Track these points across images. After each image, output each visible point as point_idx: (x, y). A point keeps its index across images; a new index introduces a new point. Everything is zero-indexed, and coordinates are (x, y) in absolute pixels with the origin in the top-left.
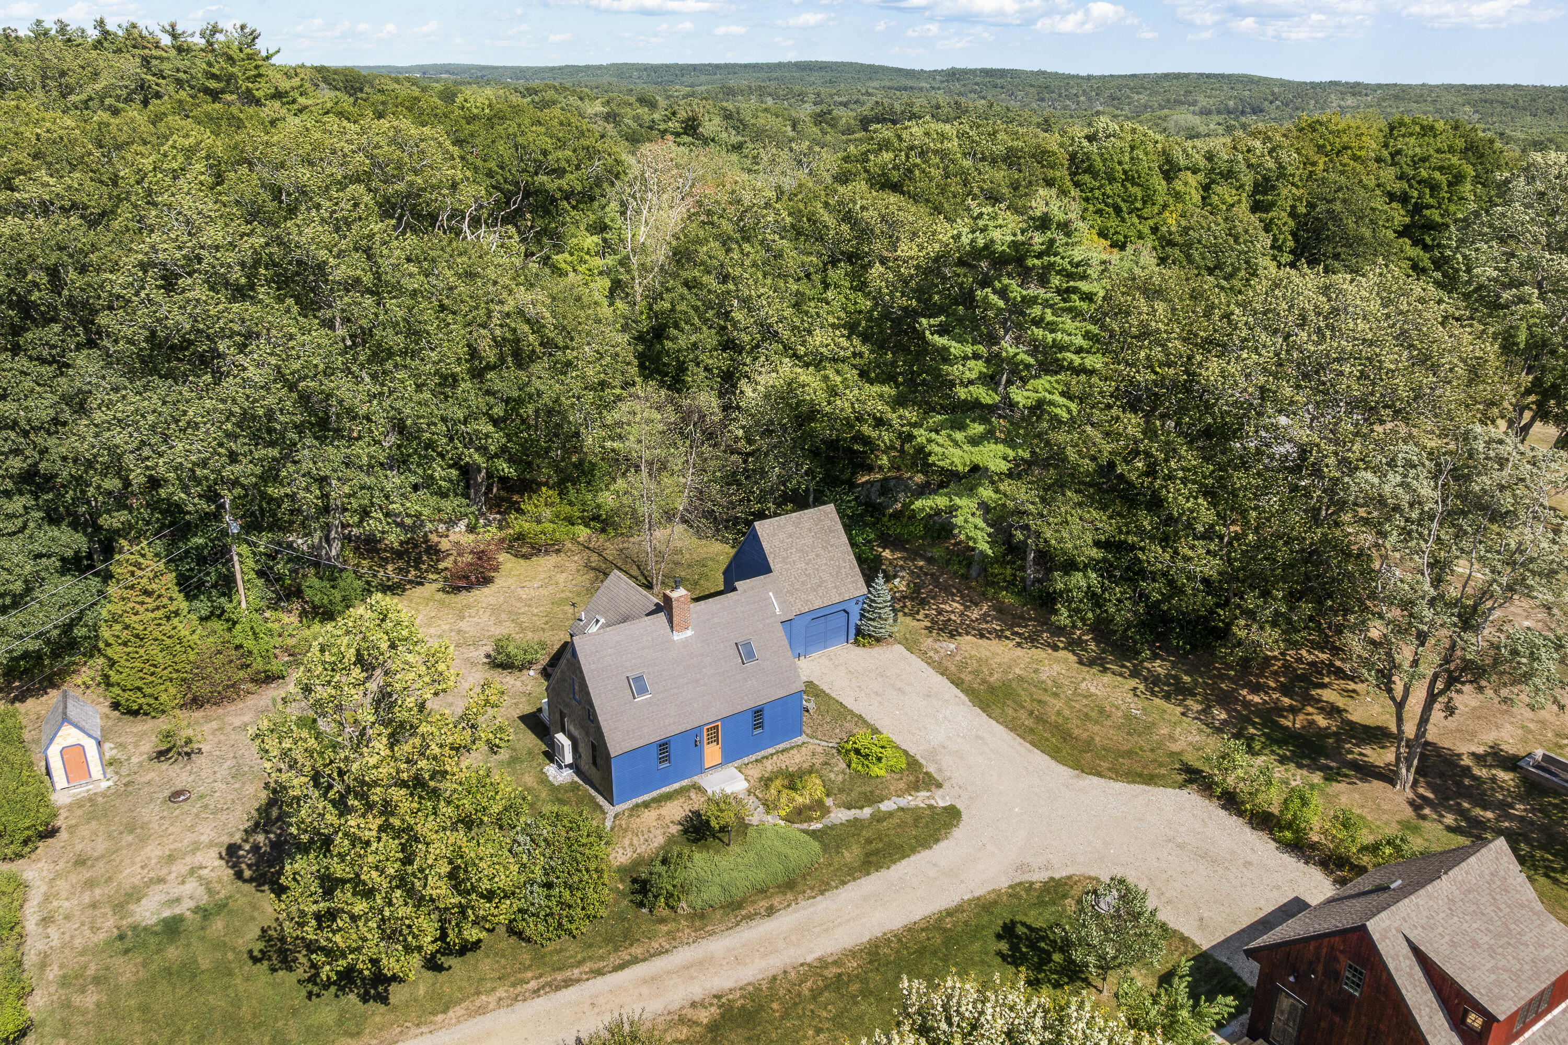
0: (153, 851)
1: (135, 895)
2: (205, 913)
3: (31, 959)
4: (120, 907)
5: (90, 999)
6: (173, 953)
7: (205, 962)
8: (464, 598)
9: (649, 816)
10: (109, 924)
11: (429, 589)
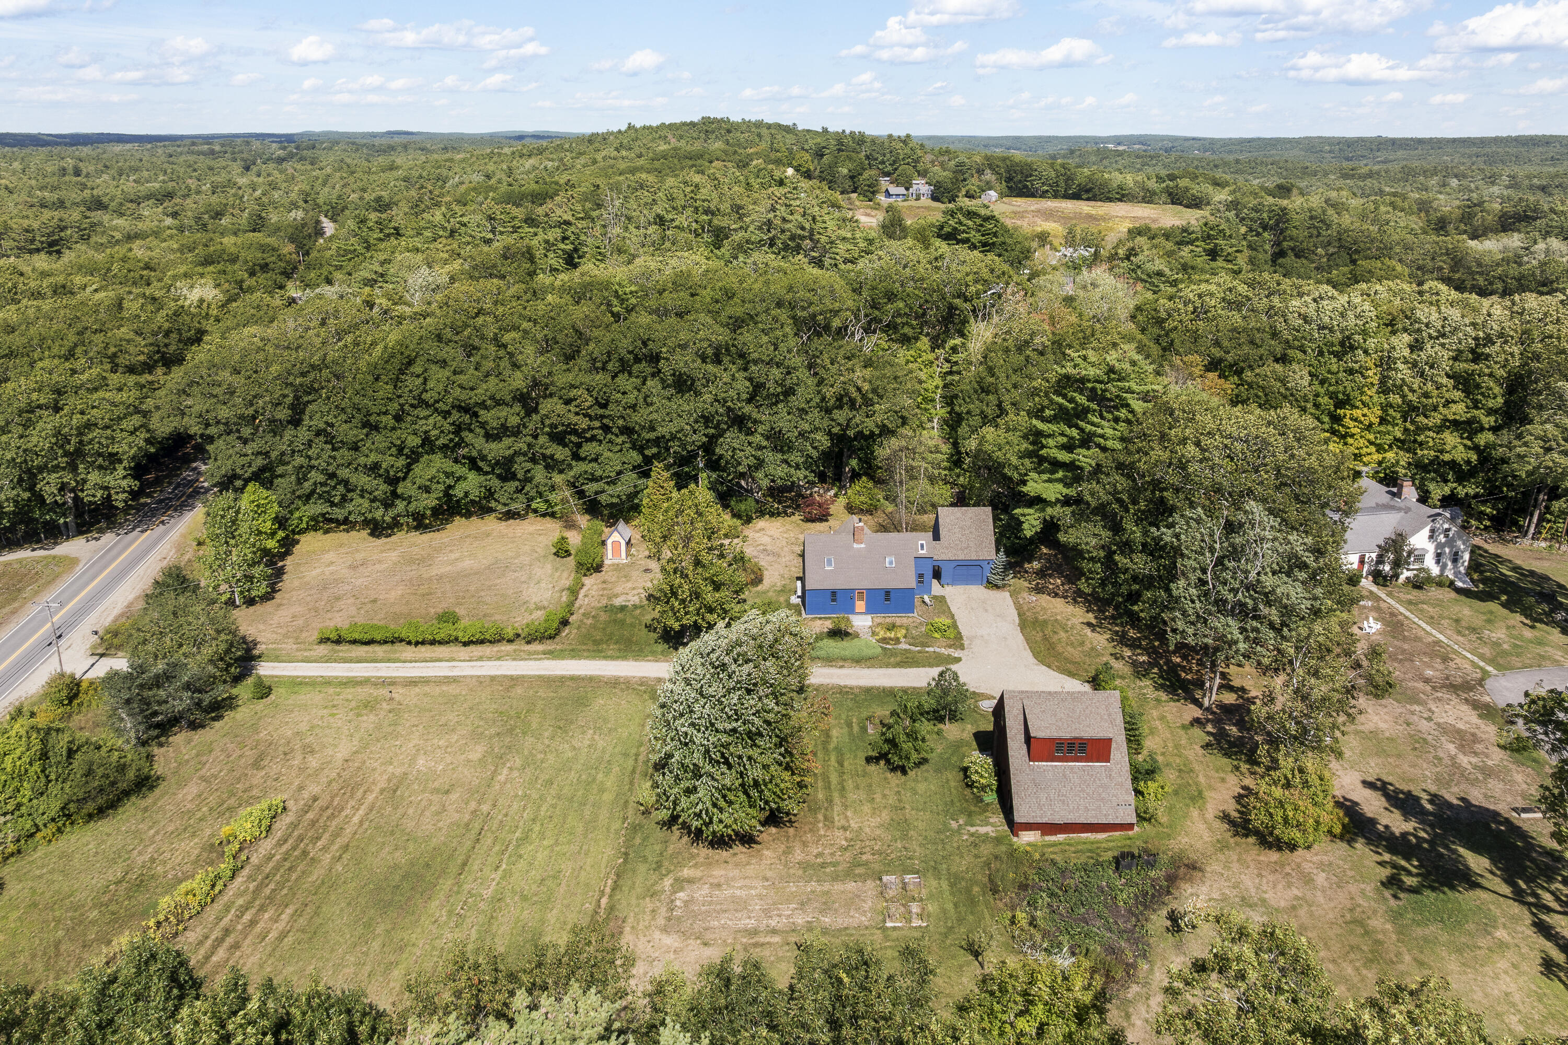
0: (629, 585)
1: (616, 596)
2: (635, 607)
3: (577, 605)
4: (610, 598)
5: (589, 621)
6: (620, 616)
7: (628, 621)
8: (809, 525)
9: (819, 622)
10: (604, 602)
11: (797, 518)
